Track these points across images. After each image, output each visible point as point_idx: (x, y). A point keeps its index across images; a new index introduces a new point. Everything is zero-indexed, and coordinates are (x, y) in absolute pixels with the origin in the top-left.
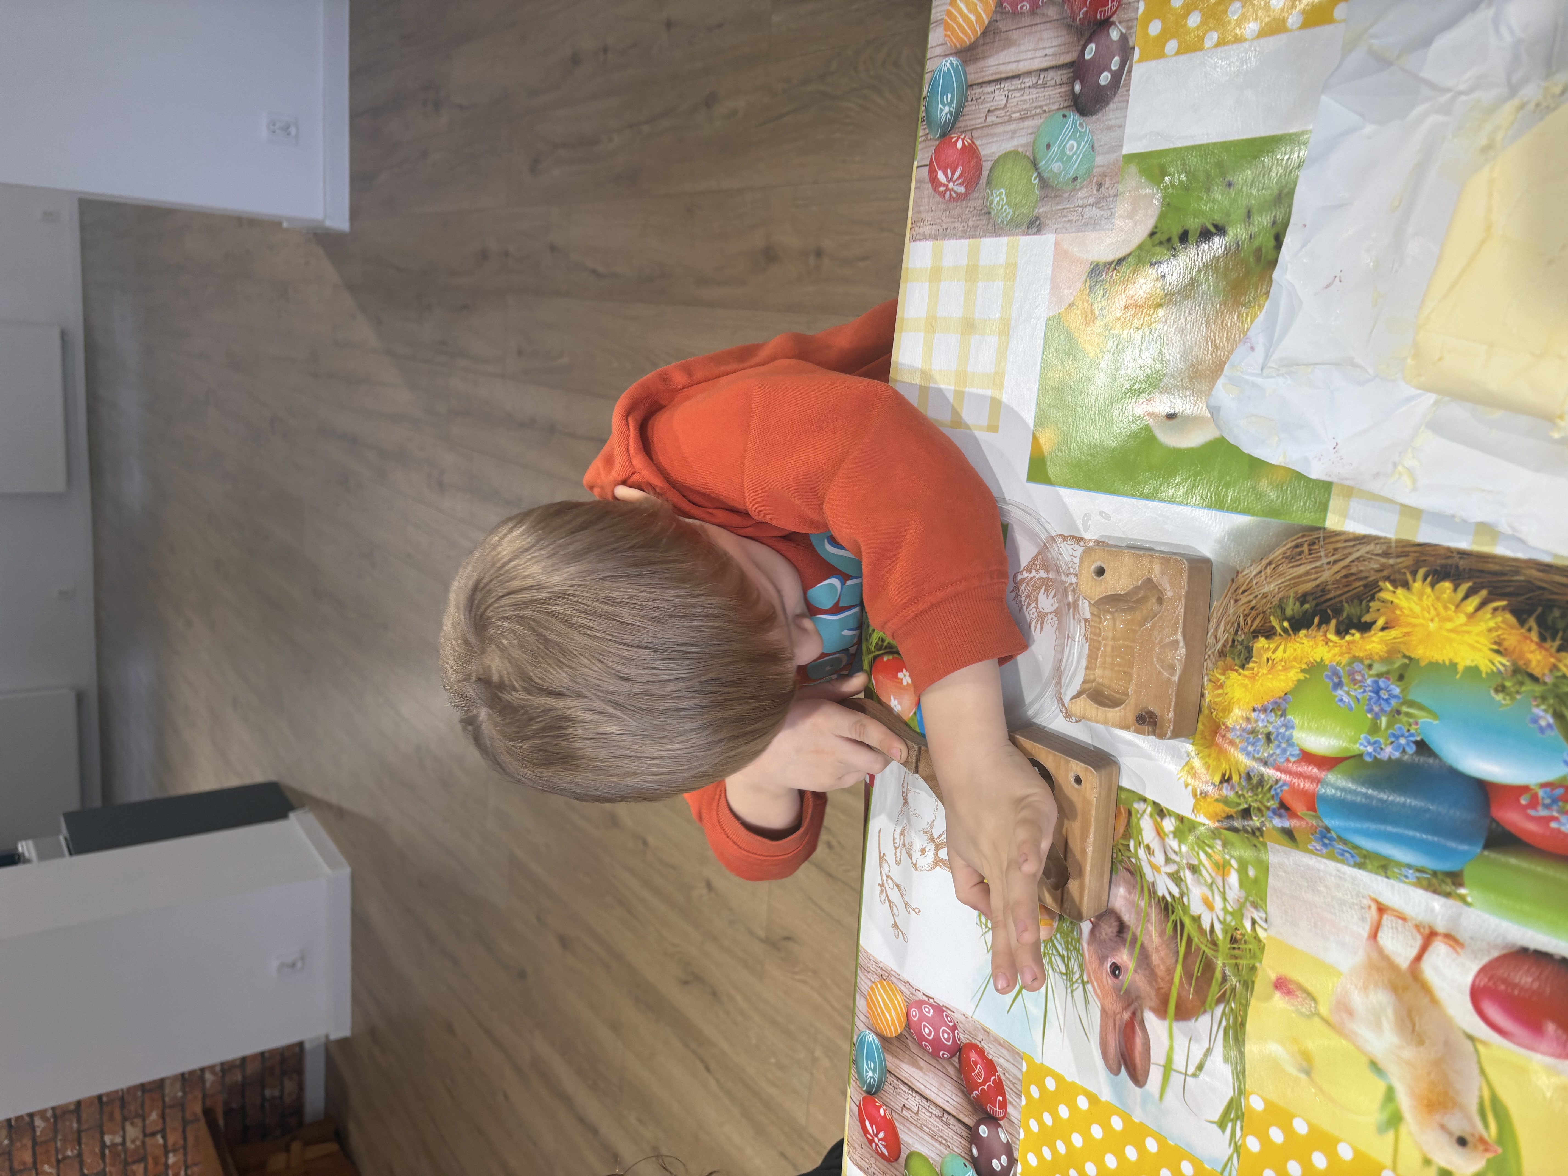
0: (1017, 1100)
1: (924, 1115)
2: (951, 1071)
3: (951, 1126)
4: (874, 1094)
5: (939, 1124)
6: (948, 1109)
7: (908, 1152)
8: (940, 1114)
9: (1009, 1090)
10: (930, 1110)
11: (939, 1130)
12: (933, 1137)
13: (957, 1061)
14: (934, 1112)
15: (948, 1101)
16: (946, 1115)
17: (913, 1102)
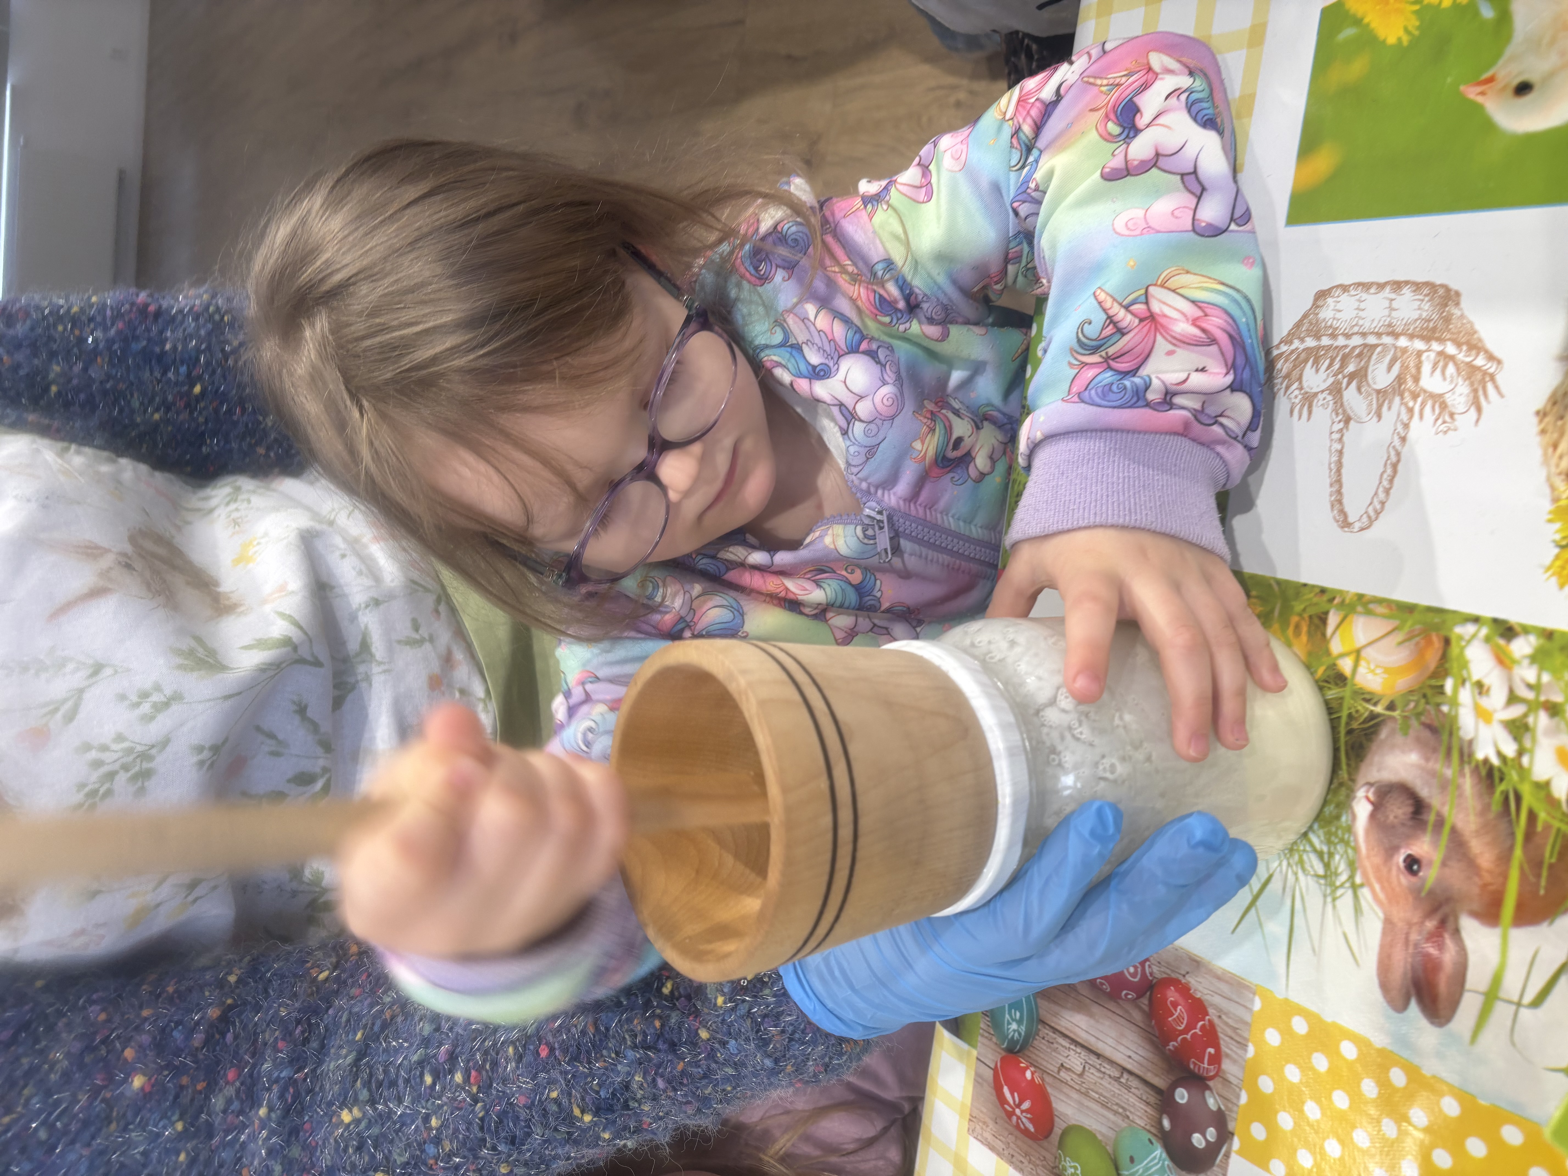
0: (1240, 1052)
1: (1092, 1076)
2: (1137, 1016)
3: (1133, 1090)
4: (1019, 1051)
5: (1115, 1088)
6: (1129, 1067)
7: (1064, 1126)
8: (1117, 1074)
9: (1227, 1039)
10: (1103, 1069)
11: (1114, 1096)
12: (1104, 1106)
13: (1146, 1002)
14: (1108, 1072)
15: (1130, 1057)
16: (1126, 1076)
17: (1075, 1060)
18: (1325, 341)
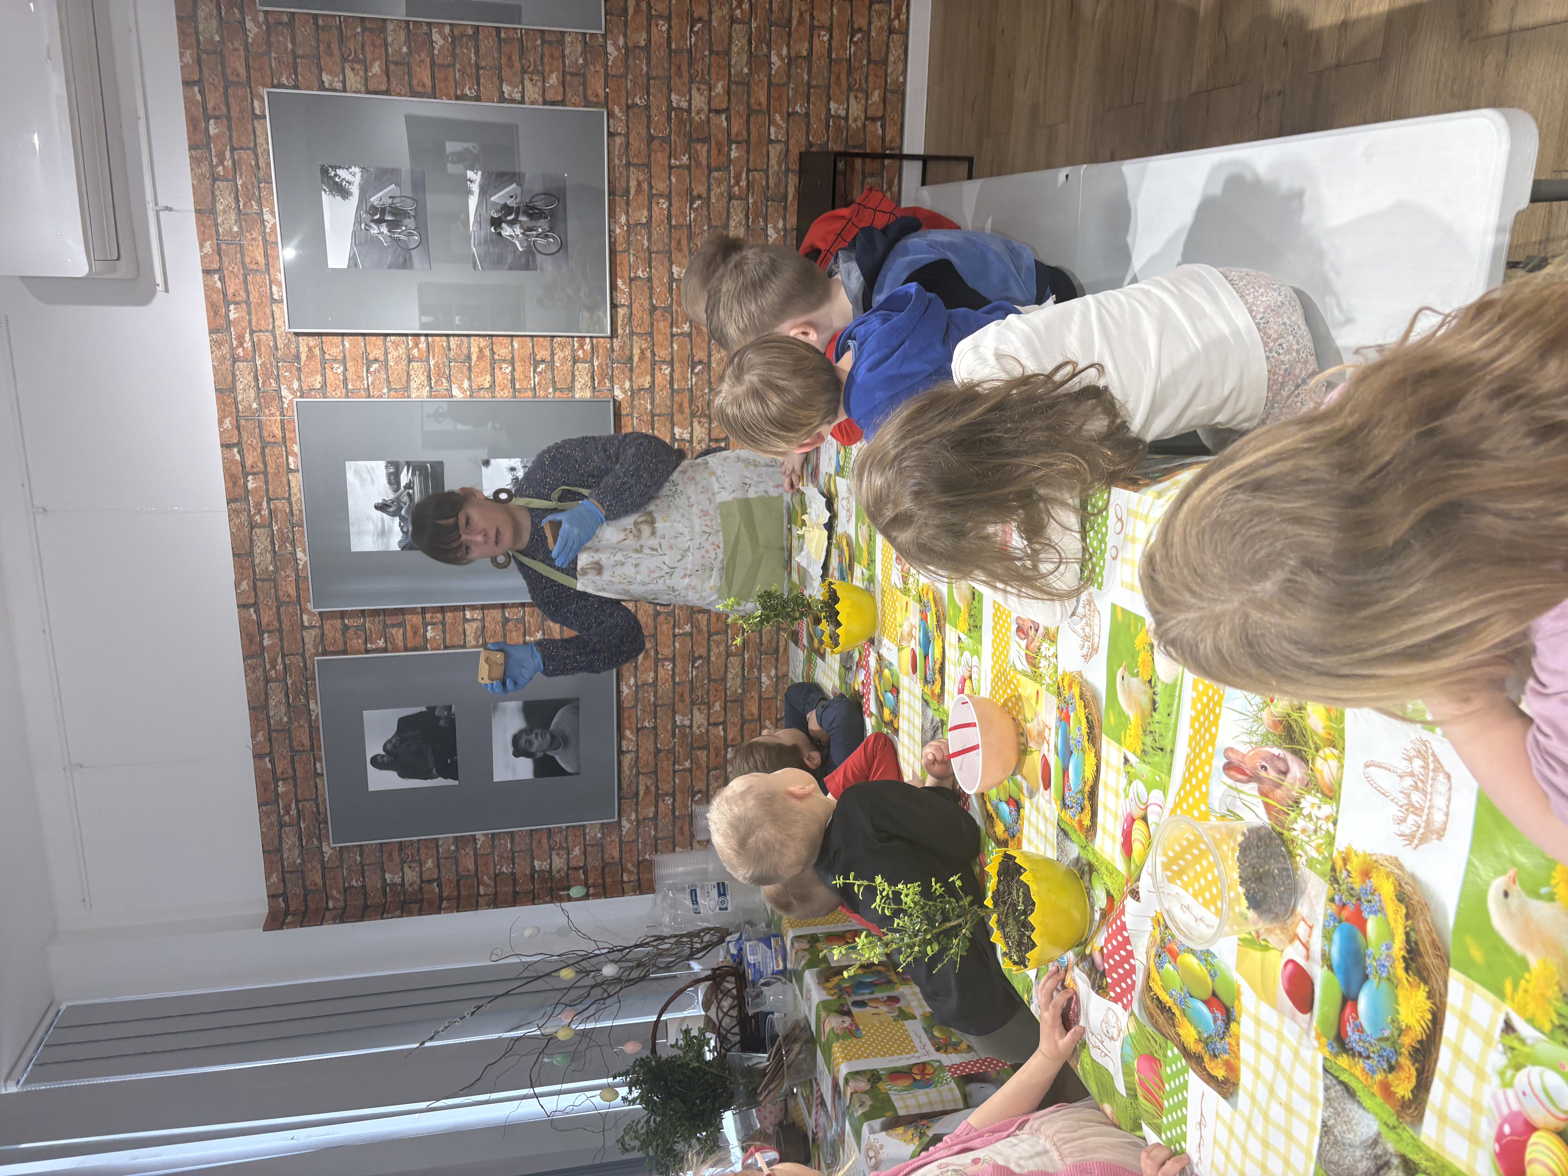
18: (1431, 774)
